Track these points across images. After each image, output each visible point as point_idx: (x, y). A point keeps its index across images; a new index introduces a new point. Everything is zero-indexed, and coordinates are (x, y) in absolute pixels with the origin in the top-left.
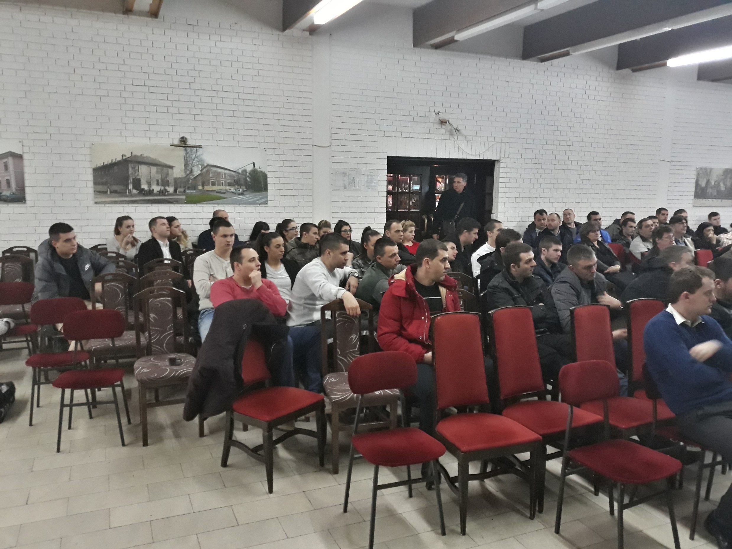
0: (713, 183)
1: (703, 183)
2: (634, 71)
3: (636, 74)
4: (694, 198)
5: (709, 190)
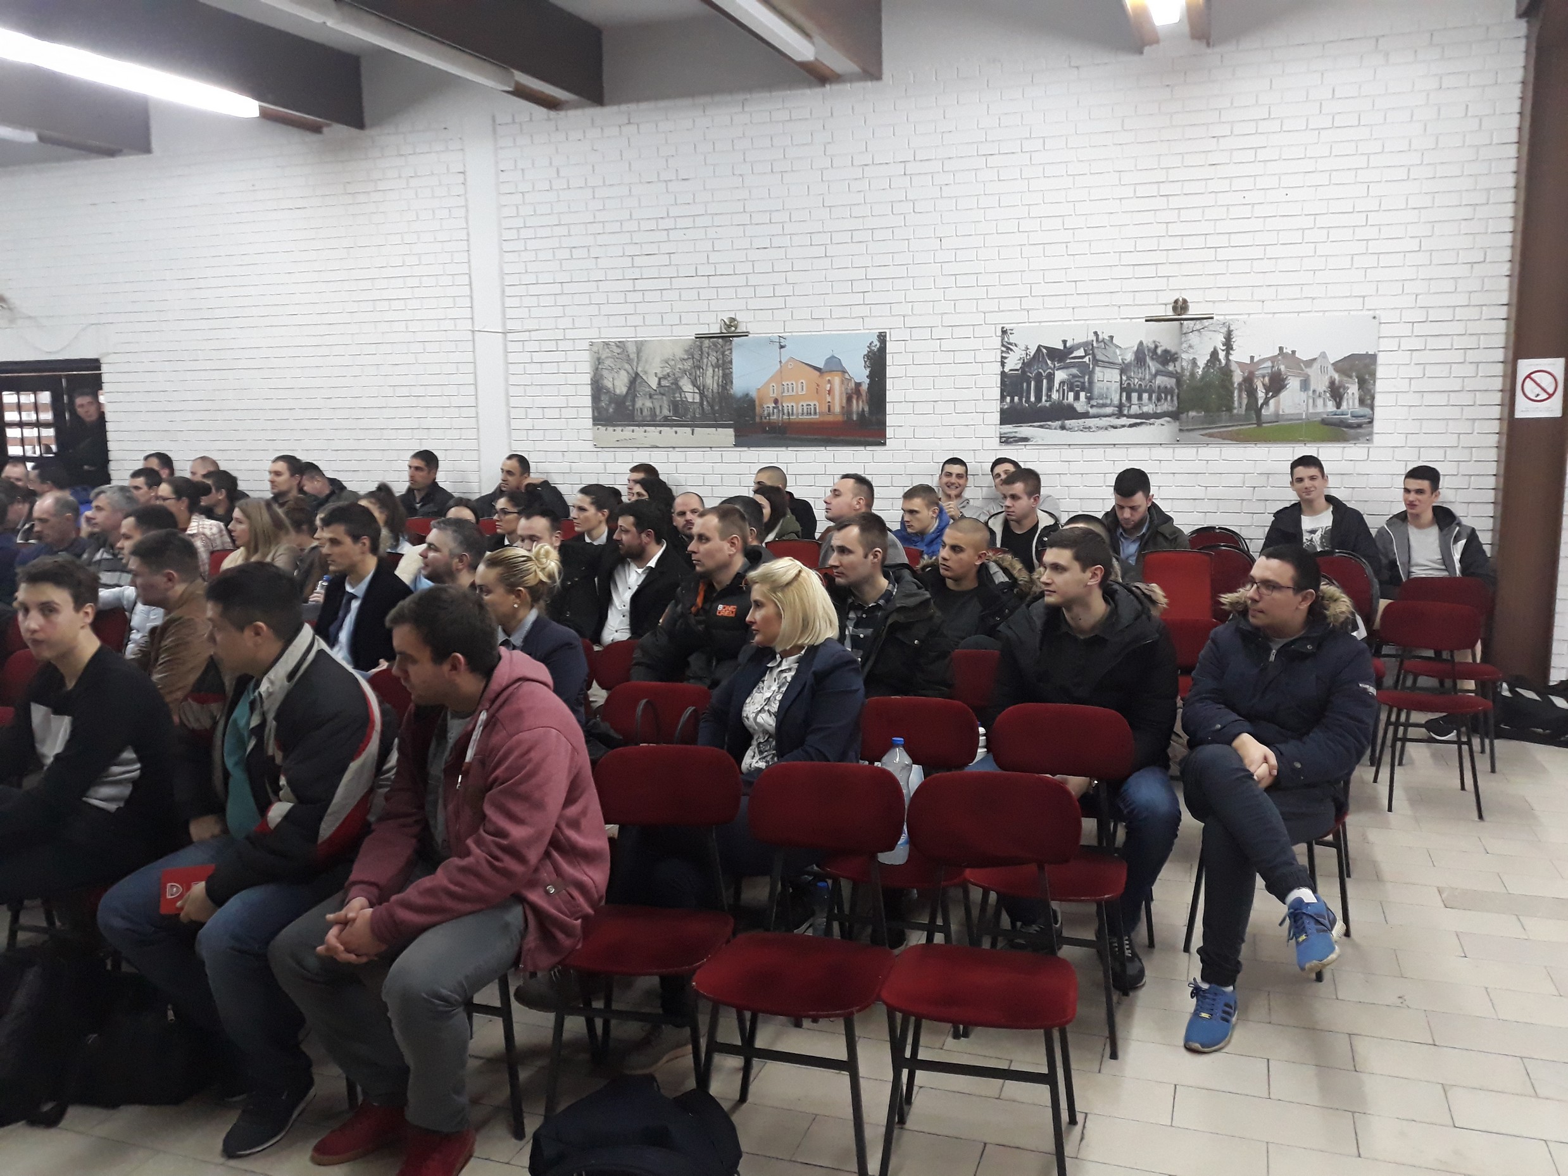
4: (594, 425)
5: (643, 403)
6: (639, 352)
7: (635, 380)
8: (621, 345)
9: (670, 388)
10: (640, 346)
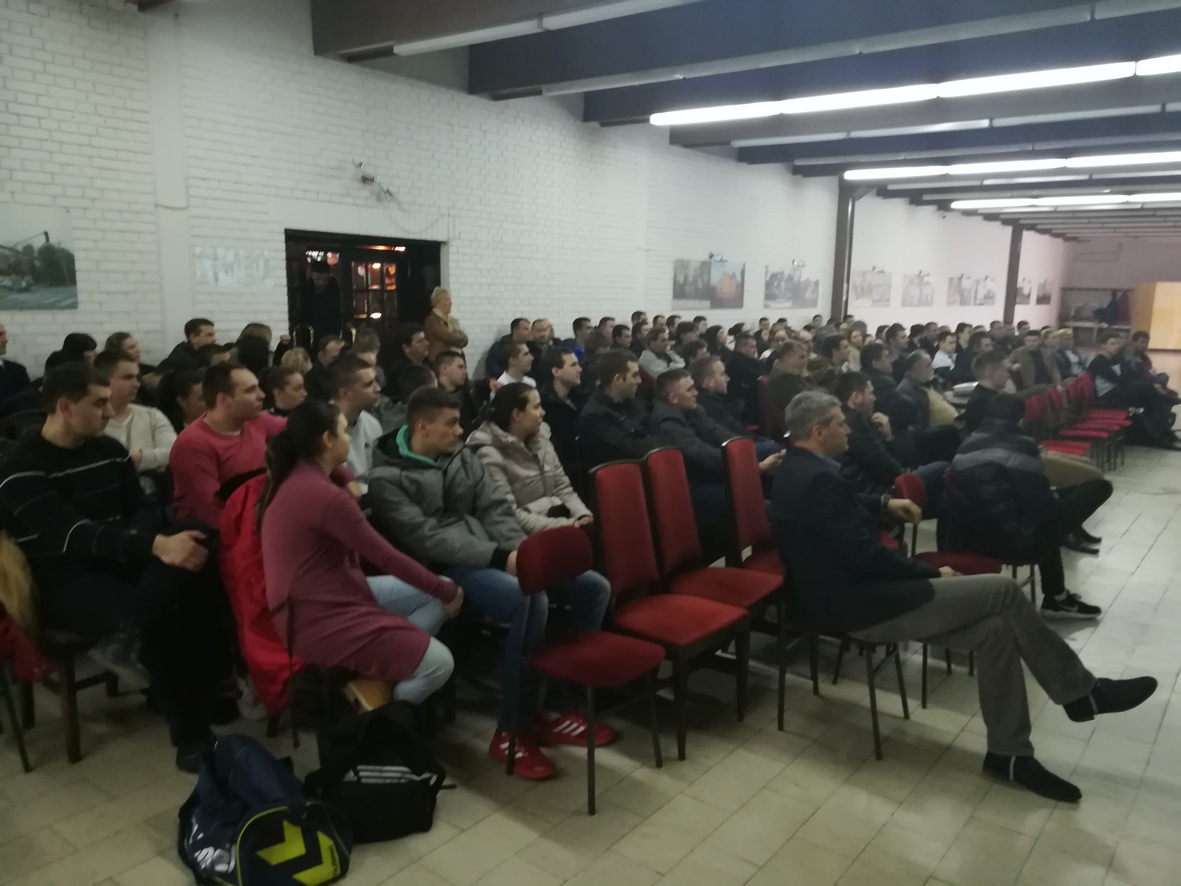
0: (690, 279)
1: (681, 279)
2: (604, 124)
3: (606, 129)
4: (673, 299)
5: (688, 288)
6: (688, 264)
7: (686, 278)
8: (683, 261)
9: (695, 282)
10: (688, 261)
